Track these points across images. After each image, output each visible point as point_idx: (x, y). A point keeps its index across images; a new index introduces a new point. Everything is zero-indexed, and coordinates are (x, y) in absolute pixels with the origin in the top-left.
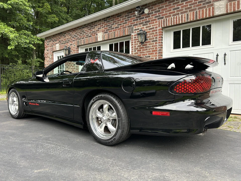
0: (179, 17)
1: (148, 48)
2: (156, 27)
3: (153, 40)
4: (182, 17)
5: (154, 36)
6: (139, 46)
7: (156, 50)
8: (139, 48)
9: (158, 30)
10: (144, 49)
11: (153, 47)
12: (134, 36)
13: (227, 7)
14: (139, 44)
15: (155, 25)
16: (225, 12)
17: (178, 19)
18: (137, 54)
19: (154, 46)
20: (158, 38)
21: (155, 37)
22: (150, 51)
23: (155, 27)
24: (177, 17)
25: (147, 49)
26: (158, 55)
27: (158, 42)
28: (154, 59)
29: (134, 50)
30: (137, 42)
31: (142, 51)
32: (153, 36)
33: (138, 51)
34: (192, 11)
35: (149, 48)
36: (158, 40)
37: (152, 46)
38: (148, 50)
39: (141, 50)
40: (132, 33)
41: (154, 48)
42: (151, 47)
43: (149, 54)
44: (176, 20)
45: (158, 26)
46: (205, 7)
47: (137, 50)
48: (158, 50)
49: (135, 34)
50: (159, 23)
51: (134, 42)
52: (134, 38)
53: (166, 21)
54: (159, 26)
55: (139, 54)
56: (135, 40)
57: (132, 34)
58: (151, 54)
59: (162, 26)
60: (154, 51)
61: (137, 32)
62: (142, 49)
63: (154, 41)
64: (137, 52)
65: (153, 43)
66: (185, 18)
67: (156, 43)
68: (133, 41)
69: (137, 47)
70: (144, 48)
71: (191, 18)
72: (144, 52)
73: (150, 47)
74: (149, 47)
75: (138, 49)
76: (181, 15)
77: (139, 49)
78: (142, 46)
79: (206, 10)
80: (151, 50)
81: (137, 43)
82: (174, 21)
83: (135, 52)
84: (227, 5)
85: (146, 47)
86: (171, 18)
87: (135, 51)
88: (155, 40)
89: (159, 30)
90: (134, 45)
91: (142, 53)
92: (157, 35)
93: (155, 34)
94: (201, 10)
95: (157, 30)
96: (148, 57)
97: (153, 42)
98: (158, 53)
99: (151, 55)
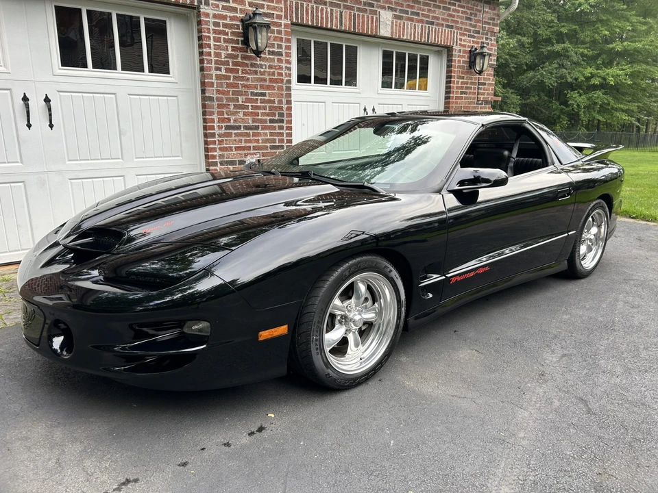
0: (326, 11)
1: (259, 69)
2: (279, 17)
3: (271, 50)
4: (332, 14)
5: (274, 40)
6: (229, 56)
7: (280, 79)
8: (230, 61)
9: (283, 26)
10: (247, 69)
11: (272, 71)
12: (211, 16)
13: (392, 27)
14: (230, 49)
15: (275, 8)
16: (389, 36)
17: (324, 16)
18: (226, 79)
19: (275, 66)
20: (284, 47)
21: (276, 43)
22: (265, 80)
23: (275, 13)
24: (322, 9)
25: (256, 72)
26: (284, 92)
27: (283, 58)
28: (276, 103)
29: (215, 64)
30: (225, 42)
31: (243, 73)
32: (272, 39)
33: (227, 70)
34: (348, 9)
35: (262, 70)
36: (284, 54)
37: (270, 67)
38: (258, 76)
39: (237, 71)
40: (205, 4)
41: (273, 74)
42: (266, 68)
43: (262, 87)
44: (322, 18)
45: (283, 14)
46: (365, 11)
47: (223, 68)
48: (285, 81)
49: (217, 13)
50: (286, 7)
51: (212, 38)
52: (211, 25)
53: (302, 10)
54: (286, 17)
55: (231, 81)
56: (215, 32)
57: (204, 9)
58: (268, 88)
59: (292, 17)
60: (276, 81)
61: (221, 6)
62: (239, 66)
63: (275, 55)
64: (223, 72)
65: (272, 57)
66: (336, 18)
67: (280, 61)
68: (209, 32)
69: (223, 56)
70: (247, 65)
71: (346, 26)
72: (248, 79)
73: (264, 67)
74: (262, 68)
75: (227, 63)
76: (331, 10)
77: (231, 64)
78: (240, 59)
79: (368, 17)
80: (268, 77)
81: (222, 43)
82: (317, 16)
83: (218, 72)
84: (392, 23)
85: (252, 65)
86: (312, 8)
87: (218, 69)
88: (276, 50)
89: (286, 25)
90: (212, 46)
91: (242, 81)
92: (282, 38)
93: (276, 35)
94: (361, 14)
95: (280, 25)
96: (259, 96)
97: (272, 55)
98: (285, 88)
99: (267, 92)
